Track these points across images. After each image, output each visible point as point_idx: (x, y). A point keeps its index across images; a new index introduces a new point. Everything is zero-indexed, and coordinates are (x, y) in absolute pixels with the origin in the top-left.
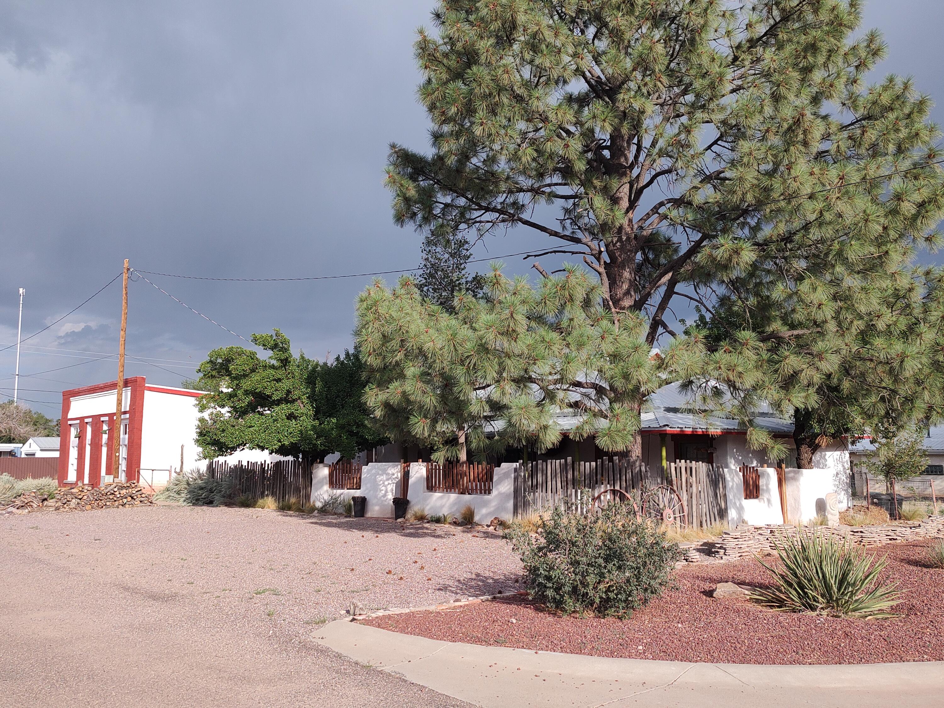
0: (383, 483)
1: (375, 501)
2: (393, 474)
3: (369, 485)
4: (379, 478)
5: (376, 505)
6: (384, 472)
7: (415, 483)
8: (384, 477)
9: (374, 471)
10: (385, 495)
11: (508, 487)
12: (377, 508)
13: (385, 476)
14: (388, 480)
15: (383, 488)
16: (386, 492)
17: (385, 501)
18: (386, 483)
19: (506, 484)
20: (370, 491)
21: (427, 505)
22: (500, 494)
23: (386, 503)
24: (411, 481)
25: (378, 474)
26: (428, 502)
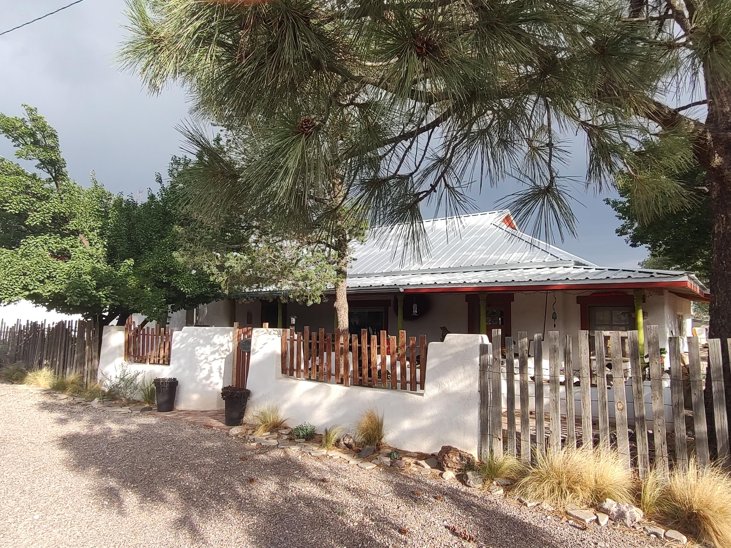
0: (206, 358)
1: (192, 386)
2: (222, 345)
3: (182, 361)
4: (199, 350)
5: (194, 392)
6: (208, 341)
7: (261, 363)
8: (208, 349)
9: (191, 340)
10: (208, 377)
11: (468, 382)
12: (195, 397)
13: (208, 346)
14: (213, 353)
15: (207, 367)
16: (211, 371)
17: (209, 385)
18: (211, 358)
19: (460, 377)
20: (184, 370)
21: (285, 401)
22: (446, 394)
23: (210, 389)
24: (254, 359)
25: (199, 344)
26: (285, 396)
